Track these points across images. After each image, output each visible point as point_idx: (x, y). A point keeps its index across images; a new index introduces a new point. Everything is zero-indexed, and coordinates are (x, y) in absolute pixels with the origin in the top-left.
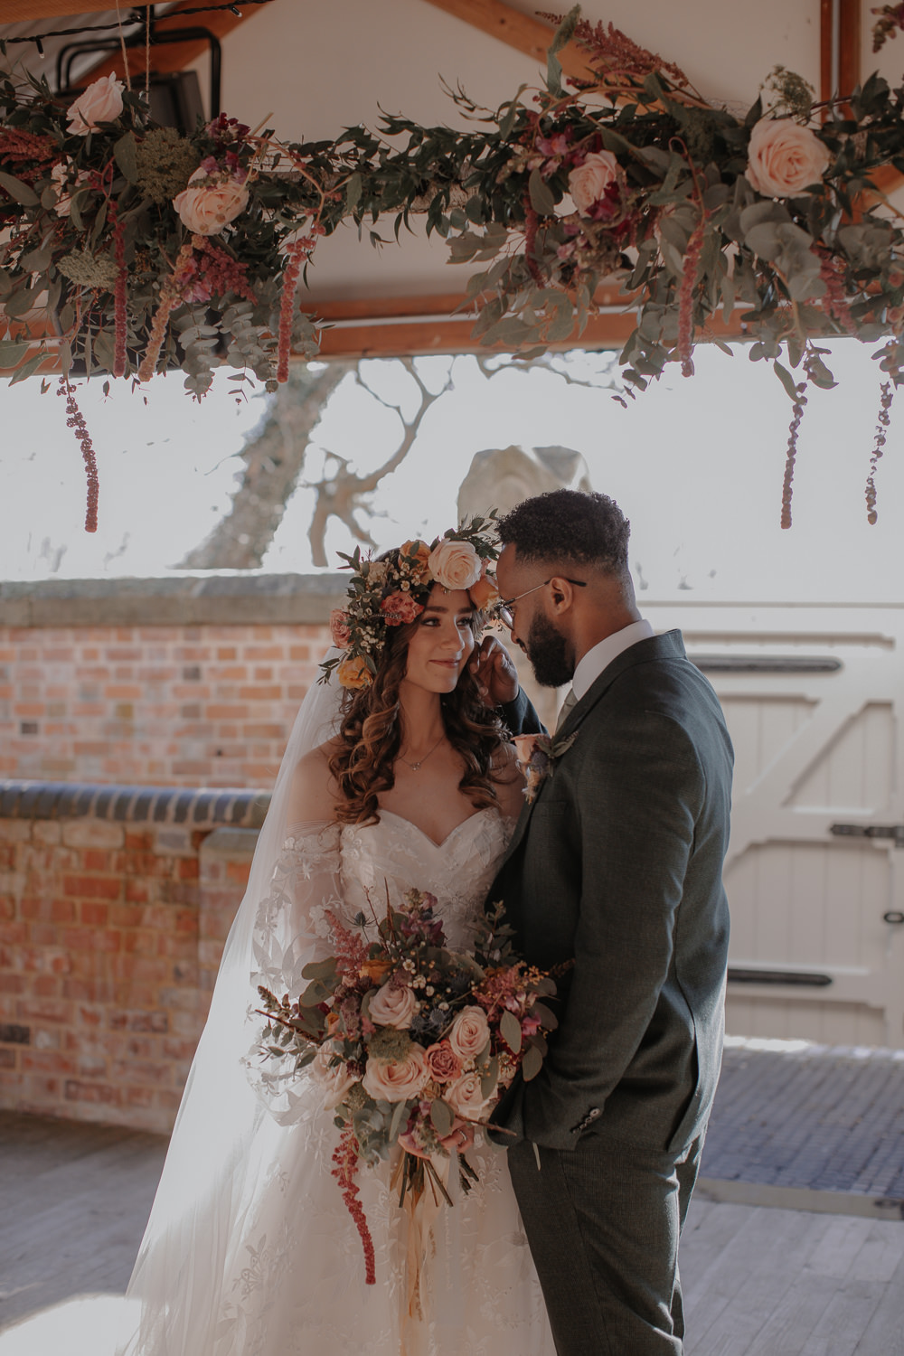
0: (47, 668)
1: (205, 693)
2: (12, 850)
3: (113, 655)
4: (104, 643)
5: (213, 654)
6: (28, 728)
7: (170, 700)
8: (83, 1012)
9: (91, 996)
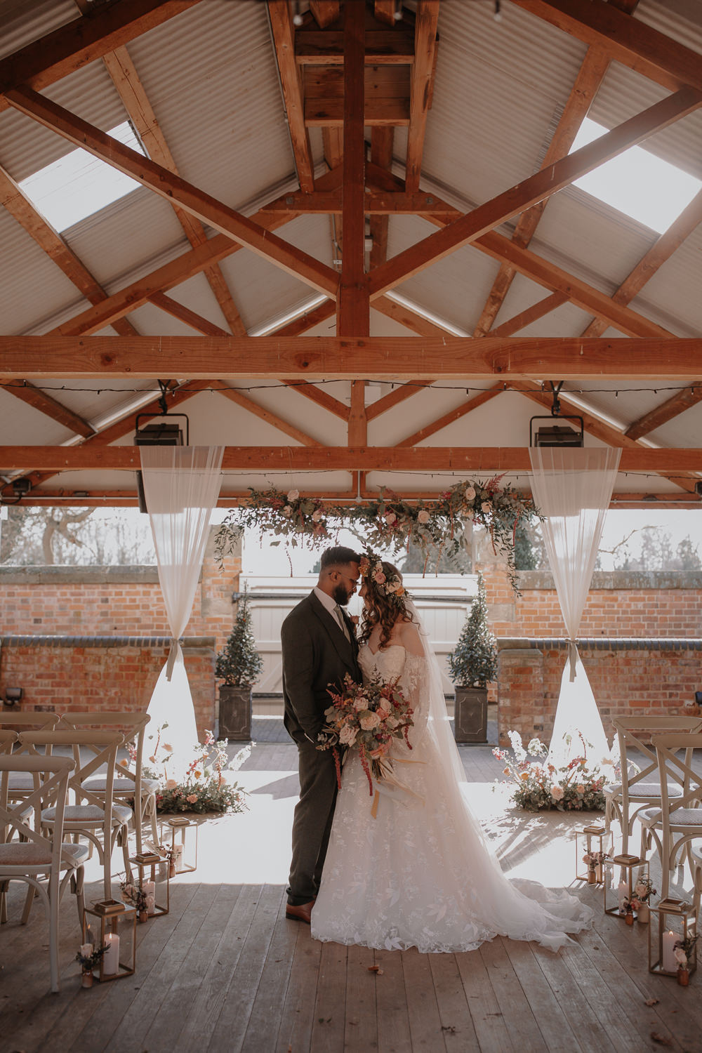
0: (45, 599)
1: (110, 607)
2: (100, 657)
3: (72, 594)
4: (69, 590)
5: (113, 594)
6: (36, 621)
7: (96, 610)
8: (126, 708)
9: (129, 702)
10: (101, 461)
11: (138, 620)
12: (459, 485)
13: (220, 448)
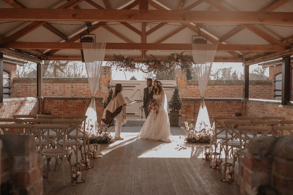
0: (55, 87)
1: (74, 89)
2: (71, 103)
3: (63, 86)
4: (62, 84)
5: (75, 85)
6: (53, 93)
7: (70, 90)
10: (71, 47)
11: (81, 93)
12: (172, 54)
13: (105, 43)
